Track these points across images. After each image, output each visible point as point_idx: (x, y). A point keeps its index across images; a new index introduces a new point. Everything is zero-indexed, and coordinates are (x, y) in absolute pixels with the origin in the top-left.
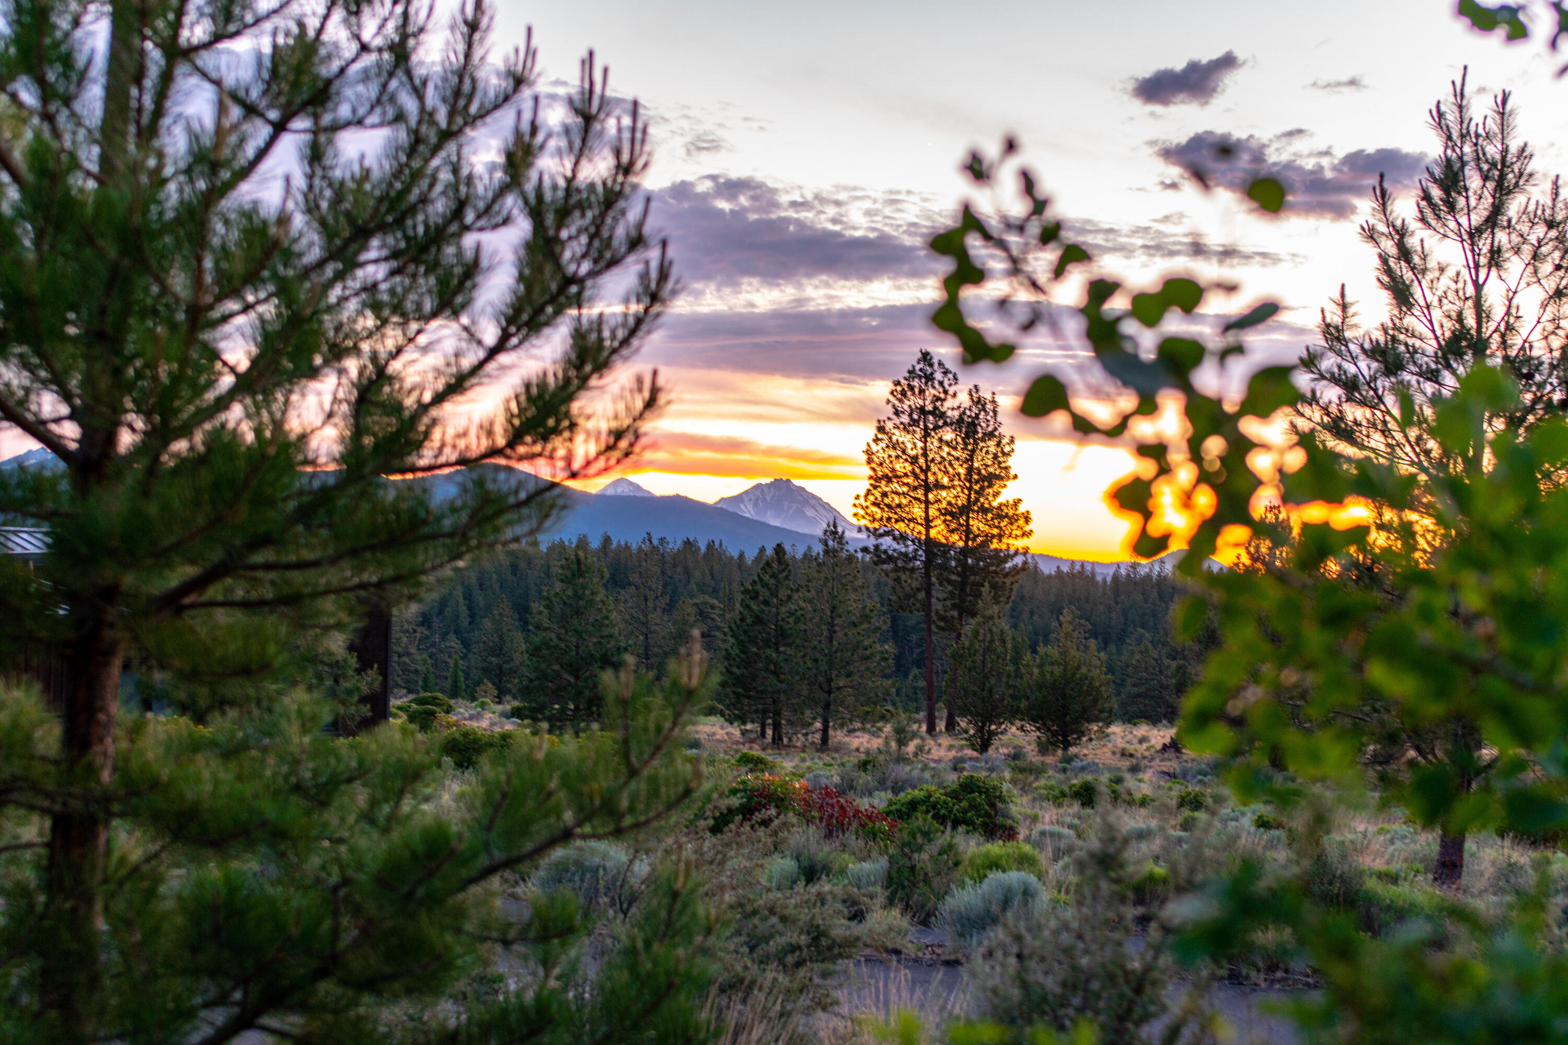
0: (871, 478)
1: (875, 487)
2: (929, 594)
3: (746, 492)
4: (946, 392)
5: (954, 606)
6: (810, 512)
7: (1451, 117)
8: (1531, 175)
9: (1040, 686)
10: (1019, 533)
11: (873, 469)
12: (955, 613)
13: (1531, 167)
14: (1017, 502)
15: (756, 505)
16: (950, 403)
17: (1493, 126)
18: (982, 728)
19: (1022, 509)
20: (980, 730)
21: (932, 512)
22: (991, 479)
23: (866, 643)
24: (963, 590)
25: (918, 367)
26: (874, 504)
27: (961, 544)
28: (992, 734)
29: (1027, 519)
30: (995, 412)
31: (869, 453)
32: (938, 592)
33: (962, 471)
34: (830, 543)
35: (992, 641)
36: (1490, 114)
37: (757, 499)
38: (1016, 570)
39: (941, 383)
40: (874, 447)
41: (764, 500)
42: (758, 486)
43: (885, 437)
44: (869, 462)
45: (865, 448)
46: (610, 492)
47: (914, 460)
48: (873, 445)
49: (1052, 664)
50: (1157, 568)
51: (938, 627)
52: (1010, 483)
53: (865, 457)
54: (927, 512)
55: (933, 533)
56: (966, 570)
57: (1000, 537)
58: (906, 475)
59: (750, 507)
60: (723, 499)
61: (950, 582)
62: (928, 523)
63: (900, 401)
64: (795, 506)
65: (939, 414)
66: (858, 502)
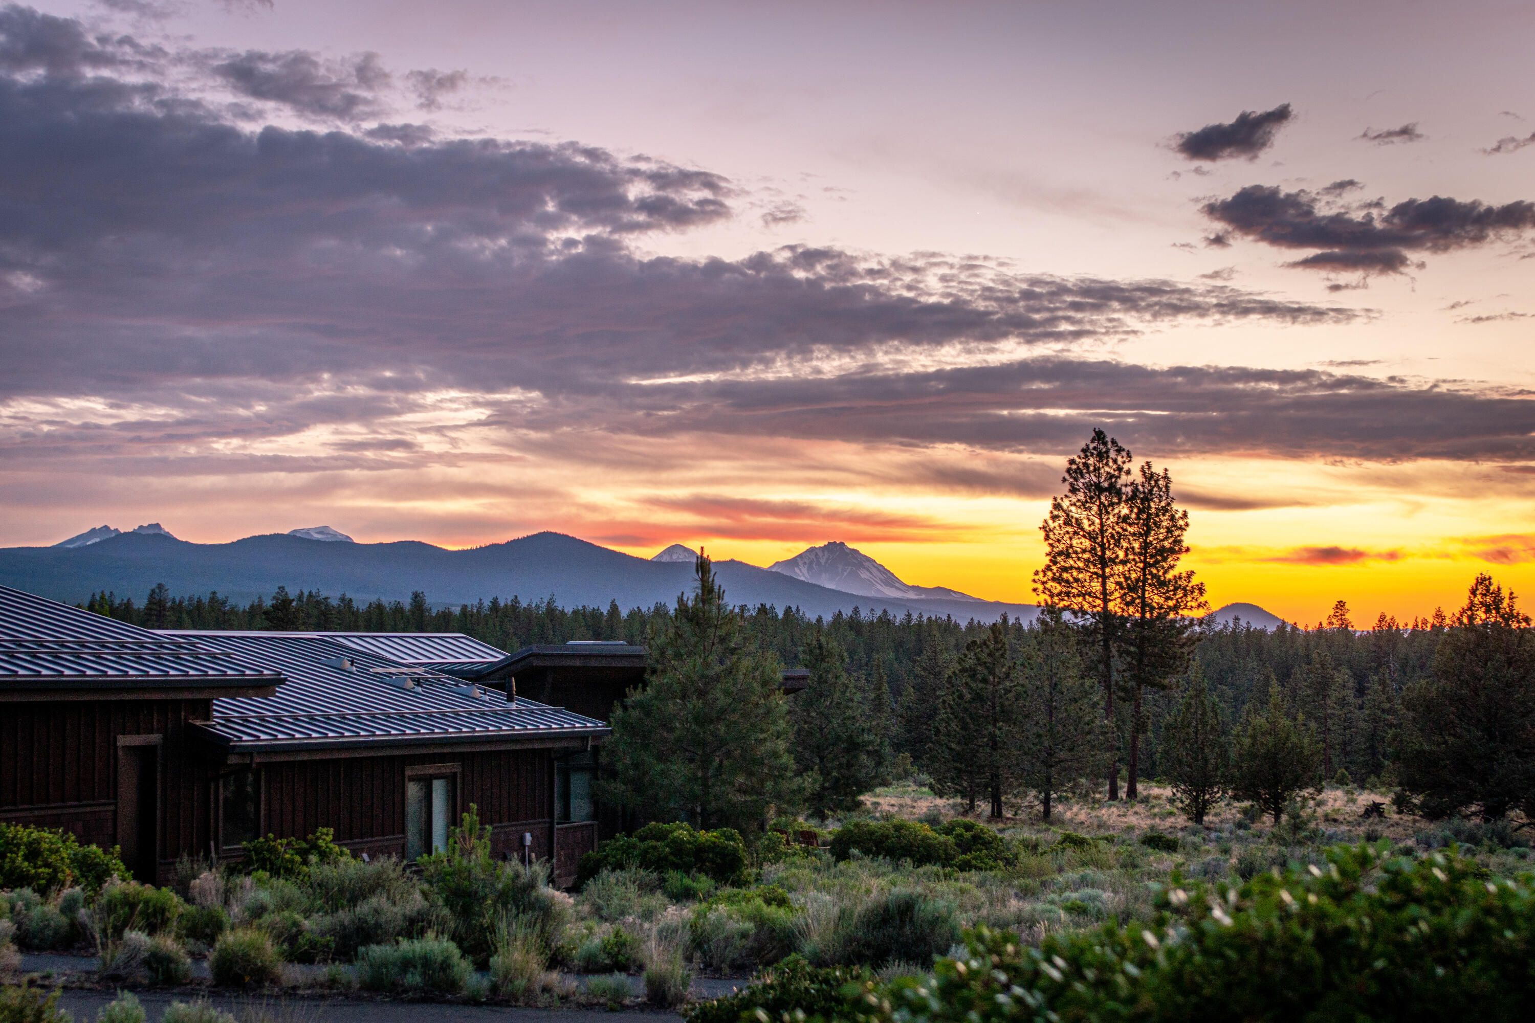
0: (1049, 554)
1: (1055, 563)
2: (1108, 666)
3: (800, 556)
4: (1120, 469)
5: (1133, 677)
6: (864, 575)
9: (1253, 756)
10: (1194, 604)
11: (1051, 545)
12: (1133, 683)
14: (1190, 574)
15: (810, 568)
16: (1124, 479)
18: (1197, 797)
19: (1195, 581)
20: (1195, 799)
21: (1111, 586)
22: (1164, 554)
23: (1087, 719)
24: (1140, 661)
25: (1092, 446)
26: (1053, 579)
27: (1137, 615)
28: (1206, 803)
29: (1201, 591)
30: (1167, 487)
31: (1045, 528)
32: (1117, 663)
33: (1136, 545)
35: (1204, 714)
37: (811, 563)
38: (1191, 641)
39: (1115, 461)
40: (1051, 524)
41: (819, 563)
42: (812, 550)
43: (1061, 513)
44: (1047, 538)
45: (1041, 524)
46: (666, 559)
47: (1090, 536)
48: (1050, 522)
49: (1263, 734)
50: (1231, 624)
51: (1120, 698)
52: (1183, 557)
53: (1042, 533)
54: (1104, 585)
55: (1111, 605)
56: (1142, 642)
57: (1175, 608)
58: (1084, 551)
59: (805, 570)
60: (777, 564)
61: (1128, 653)
62: (1105, 596)
63: (1076, 480)
64: (849, 569)
65: (1114, 490)
66: (1036, 578)
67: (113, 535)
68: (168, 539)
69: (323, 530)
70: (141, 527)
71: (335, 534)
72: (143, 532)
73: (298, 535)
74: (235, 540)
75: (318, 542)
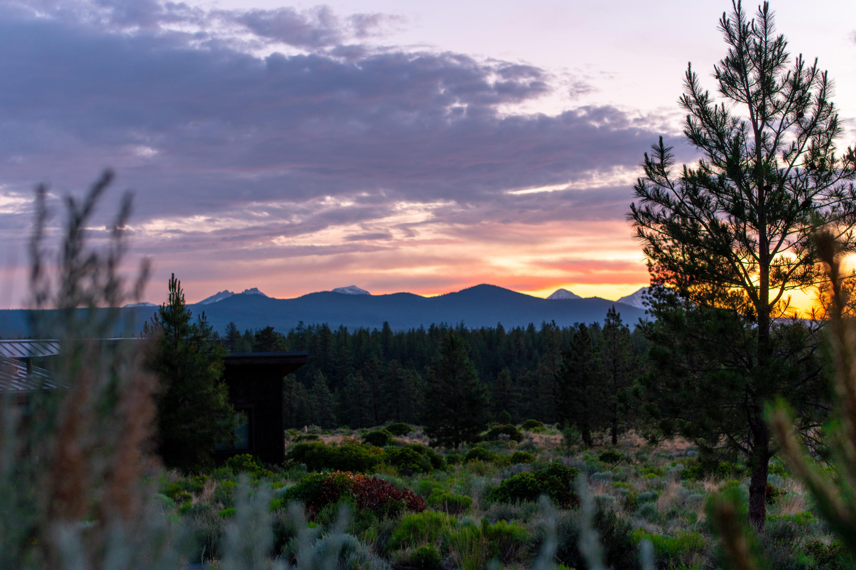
0: (651, 280)
3: (636, 293)
7: (722, 20)
8: (786, 56)
13: (786, 50)
17: (759, 26)
31: (650, 265)
34: (612, 321)
36: (756, 17)
44: (650, 270)
46: (555, 297)
53: (647, 268)
60: (622, 298)
66: (644, 295)
67: (230, 296)
68: (263, 297)
69: (352, 288)
70: (246, 290)
71: (359, 290)
72: (247, 293)
73: (338, 291)
74: (300, 296)
75: (349, 295)
